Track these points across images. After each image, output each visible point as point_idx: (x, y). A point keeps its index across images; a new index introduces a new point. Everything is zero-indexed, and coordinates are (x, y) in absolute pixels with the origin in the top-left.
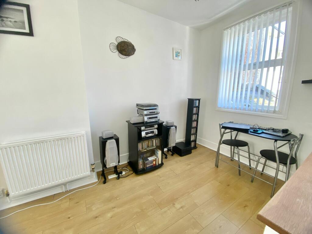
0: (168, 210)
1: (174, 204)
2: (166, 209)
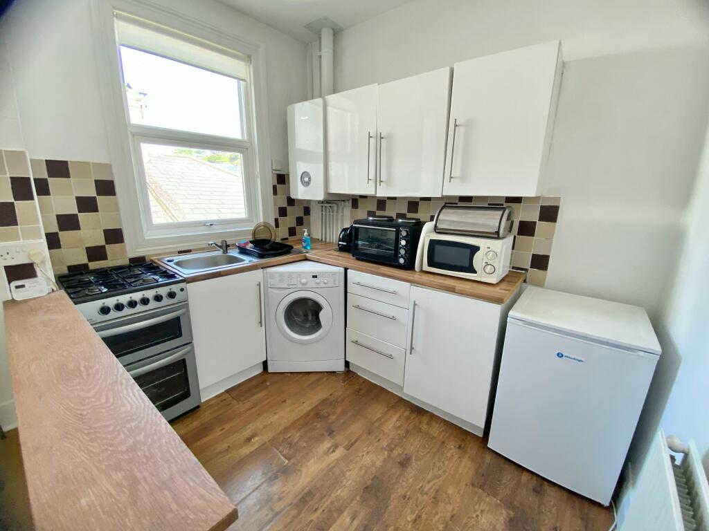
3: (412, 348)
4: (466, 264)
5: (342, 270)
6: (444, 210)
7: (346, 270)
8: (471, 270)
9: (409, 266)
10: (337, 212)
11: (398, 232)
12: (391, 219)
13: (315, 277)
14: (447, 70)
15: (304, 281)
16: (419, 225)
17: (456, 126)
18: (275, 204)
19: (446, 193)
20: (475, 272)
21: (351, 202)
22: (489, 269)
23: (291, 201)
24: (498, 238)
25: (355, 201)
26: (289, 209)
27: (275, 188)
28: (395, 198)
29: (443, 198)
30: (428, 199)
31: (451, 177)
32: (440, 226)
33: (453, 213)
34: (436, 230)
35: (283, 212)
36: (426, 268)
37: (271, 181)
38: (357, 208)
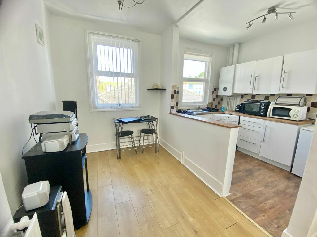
0: (151, 200)
1: (147, 195)
2: (150, 201)
3: (264, 141)
4: (287, 115)
5: (238, 116)
6: (279, 98)
7: (240, 116)
8: (289, 116)
9: (265, 115)
10: (234, 100)
11: (261, 104)
12: (258, 101)
13: (229, 118)
14: (282, 57)
15: (225, 119)
16: (269, 103)
17: (285, 72)
18: (212, 97)
19: (280, 93)
20: (290, 117)
21: (240, 96)
22: (295, 116)
23: (217, 96)
24: (299, 106)
25: (242, 96)
26: (216, 99)
27: (213, 92)
28: (259, 95)
29: (279, 94)
30: (274, 95)
31: (282, 88)
32: (277, 102)
33: (283, 99)
34: (276, 104)
35: (214, 100)
36: (271, 116)
37: (212, 90)
38: (243, 98)
